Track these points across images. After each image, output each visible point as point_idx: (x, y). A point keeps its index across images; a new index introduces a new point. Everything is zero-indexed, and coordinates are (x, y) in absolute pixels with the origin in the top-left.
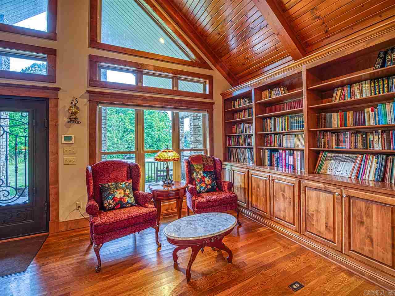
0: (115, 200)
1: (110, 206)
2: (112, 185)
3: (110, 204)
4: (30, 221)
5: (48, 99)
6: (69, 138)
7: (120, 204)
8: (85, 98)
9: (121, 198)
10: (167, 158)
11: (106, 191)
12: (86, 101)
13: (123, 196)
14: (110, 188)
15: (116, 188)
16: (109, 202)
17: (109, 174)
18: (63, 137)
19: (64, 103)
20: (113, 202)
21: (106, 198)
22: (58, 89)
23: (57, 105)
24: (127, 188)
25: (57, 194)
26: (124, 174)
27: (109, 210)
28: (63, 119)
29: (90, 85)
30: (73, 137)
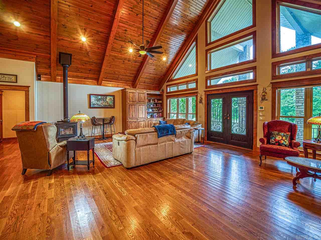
0: (276, 140)
1: (272, 142)
2: (276, 133)
3: (272, 141)
4: (246, 143)
5: (253, 90)
6: (262, 108)
7: (279, 143)
8: (270, 87)
9: (279, 140)
10: (318, 122)
11: (272, 135)
12: (270, 88)
13: (280, 140)
14: (274, 134)
15: (278, 135)
16: (272, 140)
17: (277, 127)
18: (259, 107)
19: (260, 91)
20: (274, 141)
21: (271, 138)
22: (257, 85)
23: (257, 93)
24: (284, 136)
25: (256, 134)
26: (287, 129)
27: (271, 144)
28: (259, 99)
29: (273, 79)
30: (264, 107)
